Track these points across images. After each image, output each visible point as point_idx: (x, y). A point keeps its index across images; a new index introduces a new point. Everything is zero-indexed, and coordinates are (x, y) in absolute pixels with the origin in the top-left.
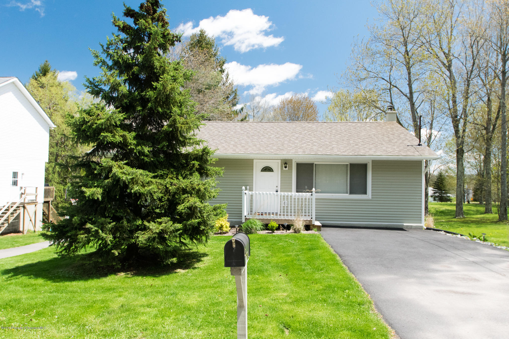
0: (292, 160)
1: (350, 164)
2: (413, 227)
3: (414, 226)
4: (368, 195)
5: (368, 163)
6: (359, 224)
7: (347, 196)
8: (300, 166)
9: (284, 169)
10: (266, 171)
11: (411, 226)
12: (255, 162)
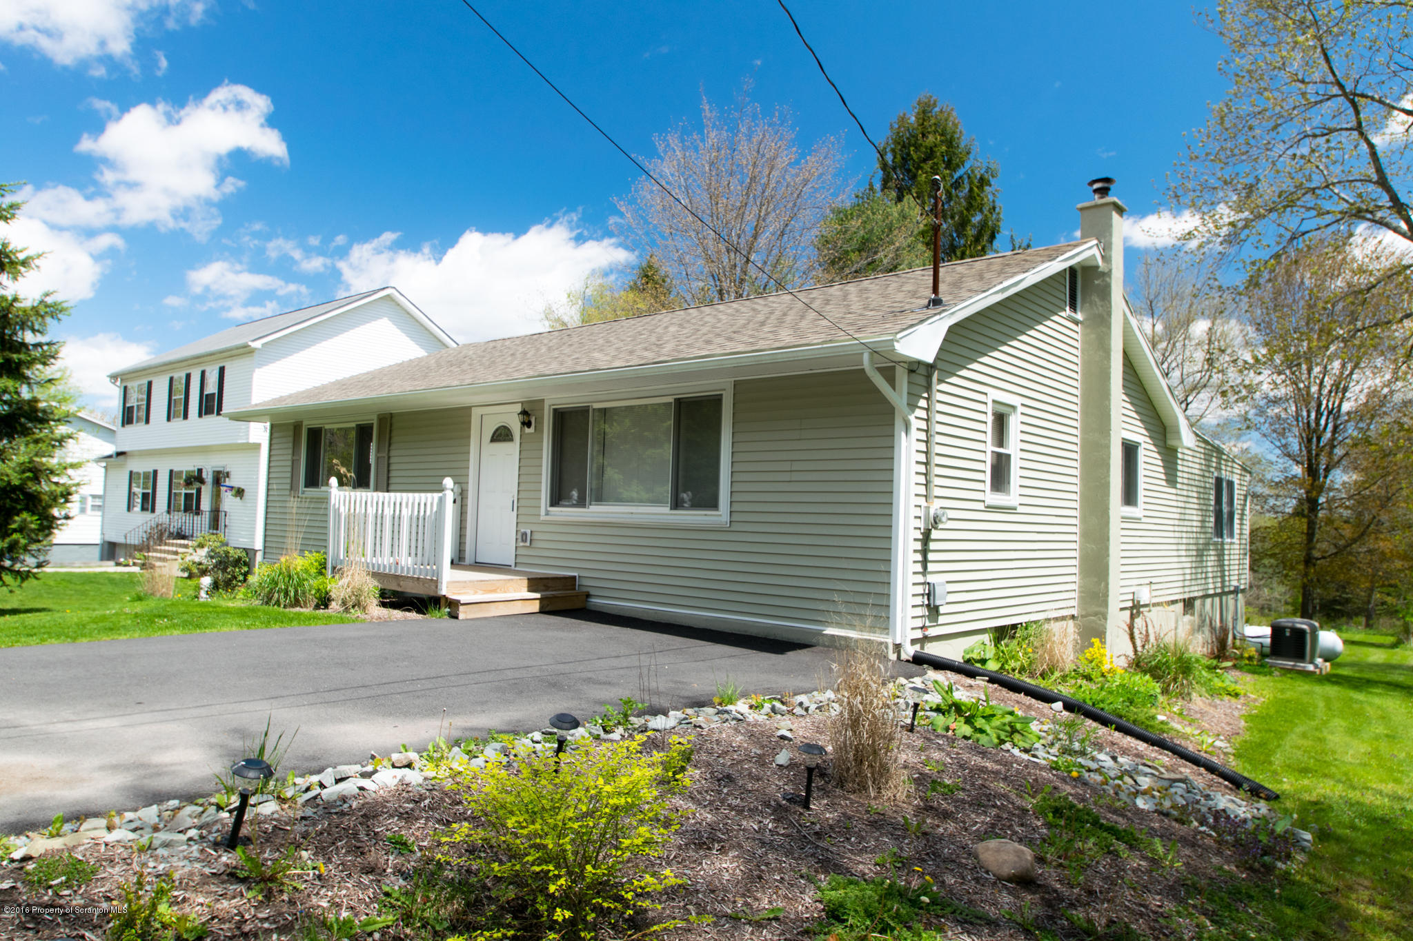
0: (543, 401)
1: (679, 402)
2: (852, 645)
3: (856, 641)
4: (720, 512)
5: (724, 393)
9: (526, 430)
10: (500, 441)
11: (846, 639)
12: (476, 413)
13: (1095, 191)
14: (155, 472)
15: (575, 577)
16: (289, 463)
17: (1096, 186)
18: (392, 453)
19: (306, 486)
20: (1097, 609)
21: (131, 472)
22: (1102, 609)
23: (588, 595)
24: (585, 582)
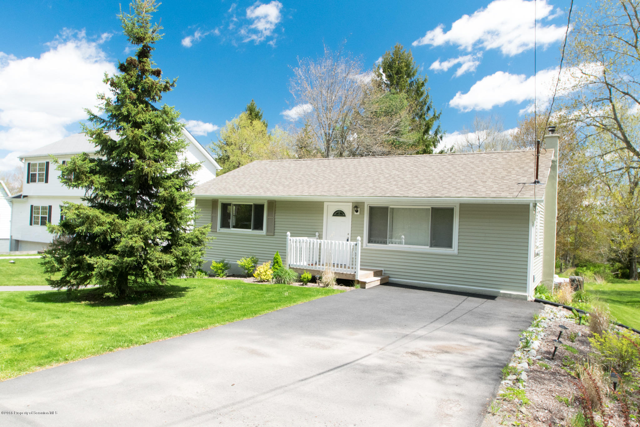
0: (364, 203)
1: (432, 208)
2: (512, 296)
3: (514, 295)
4: (453, 249)
5: (455, 207)
6: (440, 286)
7: (427, 249)
8: (373, 210)
9: (355, 213)
10: (338, 216)
11: (510, 294)
12: (325, 204)
13: (550, 131)
14: (50, 207)
15: (382, 270)
16: (210, 217)
17: (550, 129)
18: (276, 217)
19: (221, 228)
20: (549, 279)
21: (32, 206)
22: (551, 279)
23: (389, 277)
24: (386, 272)
